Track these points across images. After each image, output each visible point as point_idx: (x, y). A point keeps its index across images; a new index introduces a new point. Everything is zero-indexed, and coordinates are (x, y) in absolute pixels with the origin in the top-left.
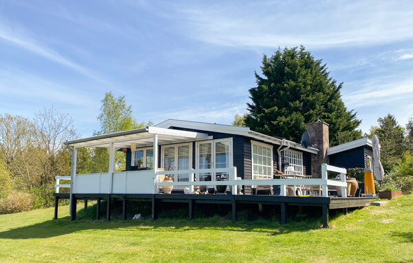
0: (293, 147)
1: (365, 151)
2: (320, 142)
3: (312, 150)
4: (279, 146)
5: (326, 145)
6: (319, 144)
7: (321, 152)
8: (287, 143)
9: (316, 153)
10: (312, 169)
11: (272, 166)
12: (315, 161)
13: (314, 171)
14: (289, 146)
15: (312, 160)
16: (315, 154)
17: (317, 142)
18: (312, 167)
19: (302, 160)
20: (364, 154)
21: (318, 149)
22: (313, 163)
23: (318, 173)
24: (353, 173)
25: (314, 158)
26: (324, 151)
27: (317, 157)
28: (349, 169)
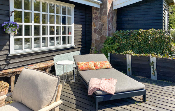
7: (104, 5)
9: (98, 6)
12: (96, 18)
13: (95, 31)
15: (94, 16)
18: (93, 26)
19: (72, 16)
20: (162, 7)
21: (101, 1)
22: (94, 21)
23: (100, 34)
24: (148, 37)
25: (96, 13)
26: (108, 4)
27: (99, 12)
28: (141, 31)
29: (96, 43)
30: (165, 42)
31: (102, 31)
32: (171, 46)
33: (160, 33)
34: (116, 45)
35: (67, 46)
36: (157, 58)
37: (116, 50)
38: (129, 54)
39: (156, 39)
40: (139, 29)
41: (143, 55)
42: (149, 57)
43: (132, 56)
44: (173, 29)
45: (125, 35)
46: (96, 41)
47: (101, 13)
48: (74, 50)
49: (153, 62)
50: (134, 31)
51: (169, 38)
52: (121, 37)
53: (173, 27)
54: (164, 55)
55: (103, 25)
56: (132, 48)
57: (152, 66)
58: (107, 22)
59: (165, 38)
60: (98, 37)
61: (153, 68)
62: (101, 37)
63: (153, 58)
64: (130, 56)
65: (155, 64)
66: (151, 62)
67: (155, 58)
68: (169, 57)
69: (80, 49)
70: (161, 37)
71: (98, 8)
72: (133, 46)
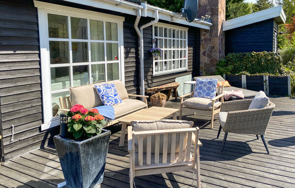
0: (169, 19)
1: (275, 25)
2: (215, 12)
3: (201, 23)
4: (135, 17)
5: (222, 16)
6: (212, 15)
7: (214, 26)
8: (154, 11)
9: (208, 28)
10: (202, 50)
11: (121, 61)
12: (205, 40)
13: (204, 54)
14: (158, 17)
15: (202, 38)
16: (206, 30)
17: (210, 13)
18: (201, 48)
19: (187, 40)
20: (272, 30)
21: (211, 22)
22: (202, 43)
23: (210, 56)
24: (261, 59)
25: (205, 35)
26: (219, 25)
27: (209, 34)
28: (254, 53)
29: (205, 66)
30: (275, 63)
31: (213, 53)
32: (281, 67)
33: (271, 55)
34: (230, 67)
35: (183, 69)
36: (269, 77)
37: (231, 72)
38: (244, 74)
39: (268, 60)
40: (251, 51)
41: (258, 74)
42: (263, 76)
43: (247, 76)
44: (280, 49)
45: (238, 57)
46: (205, 64)
47: (210, 35)
48: (187, 73)
49: (266, 80)
50: (247, 53)
51: (279, 59)
52: (234, 59)
53: (281, 48)
54: (275, 74)
55: (213, 47)
56: (246, 69)
57: (265, 84)
58: (218, 45)
59: (276, 59)
60: (208, 60)
61: (266, 85)
62: (211, 60)
63: (266, 76)
64: (245, 76)
65: (268, 82)
66: (264, 80)
67: (267, 77)
68: (279, 75)
69: (191, 72)
70: (272, 59)
71: (208, 30)
72: (246, 68)
